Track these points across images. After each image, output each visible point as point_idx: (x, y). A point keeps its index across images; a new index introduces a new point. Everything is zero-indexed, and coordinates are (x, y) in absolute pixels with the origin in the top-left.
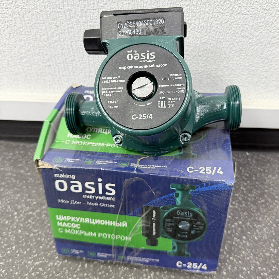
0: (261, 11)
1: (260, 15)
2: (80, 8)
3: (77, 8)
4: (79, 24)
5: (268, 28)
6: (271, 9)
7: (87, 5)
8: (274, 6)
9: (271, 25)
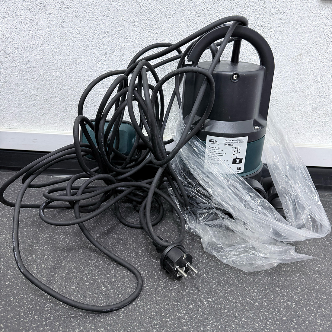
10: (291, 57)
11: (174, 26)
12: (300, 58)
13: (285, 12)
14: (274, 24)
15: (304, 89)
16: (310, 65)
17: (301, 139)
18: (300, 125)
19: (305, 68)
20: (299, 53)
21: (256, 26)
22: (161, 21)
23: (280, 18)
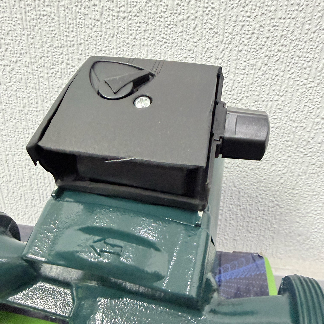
0: (289, 123)
1: (286, 130)
2: (18, 109)
3: (13, 108)
4: (17, 130)
5: (302, 150)
6: (304, 120)
7: (27, 105)
8: (309, 116)
9: (306, 145)
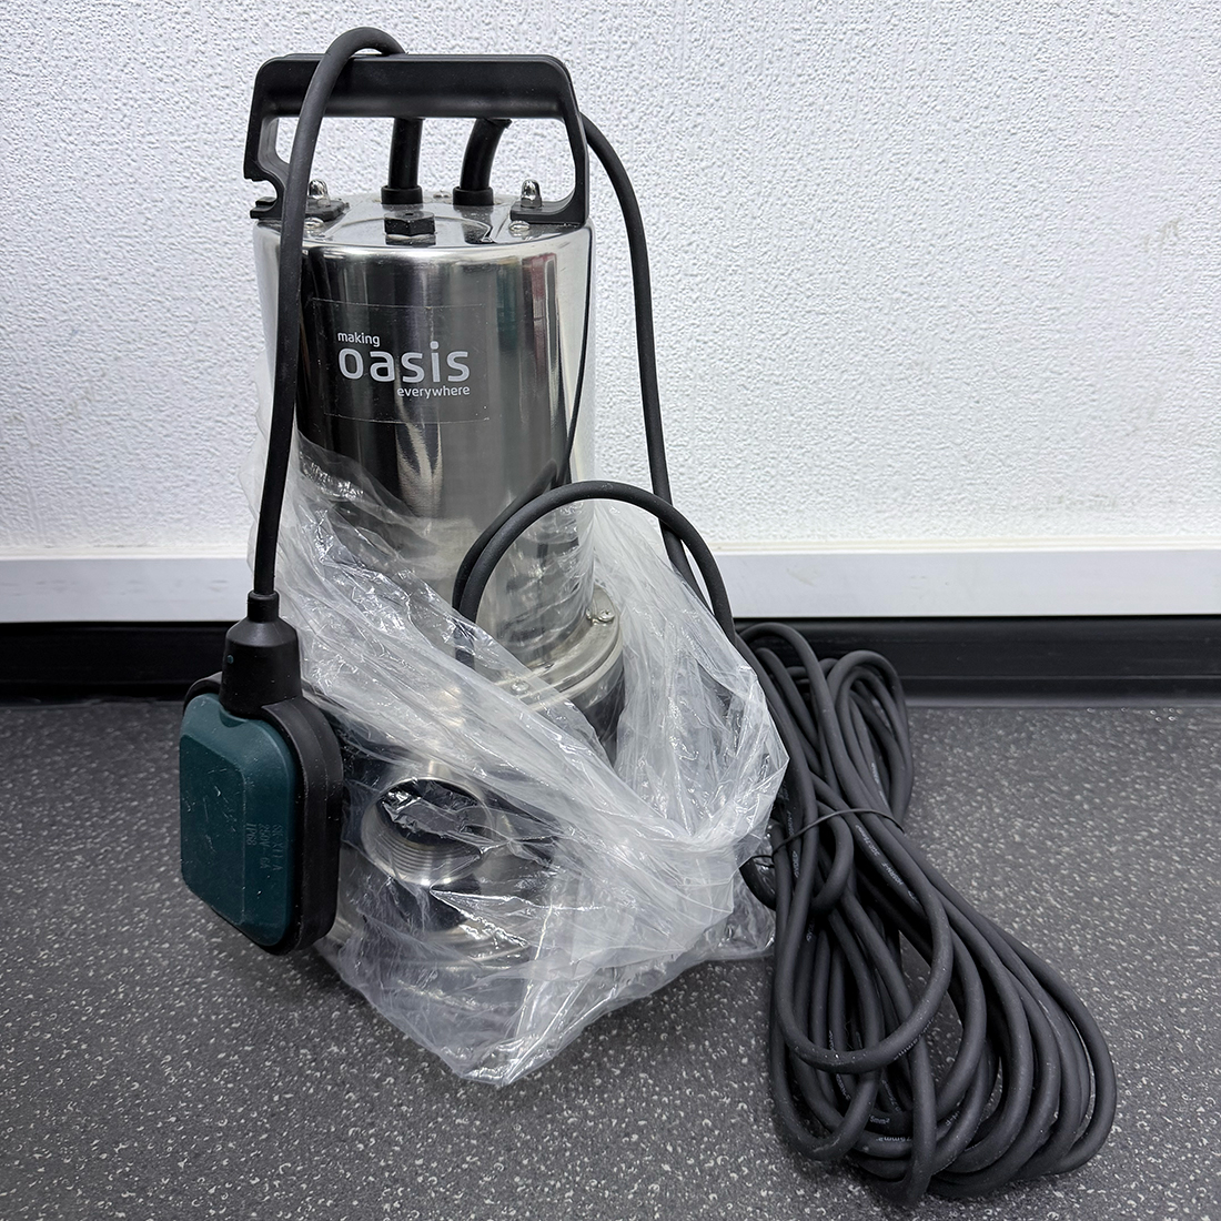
10: (1142, 232)
11: (719, 143)
12: (1171, 234)
13: (1116, 73)
14: (1079, 120)
15: (1189, 342)
16: (1209, 256)
17: (1181, 520)
18: (1176, 471)
19: (1191, 269)
20: (1171, 218)
21: (1013, 131)
22: (670, 130)
23: (1101, 95)
